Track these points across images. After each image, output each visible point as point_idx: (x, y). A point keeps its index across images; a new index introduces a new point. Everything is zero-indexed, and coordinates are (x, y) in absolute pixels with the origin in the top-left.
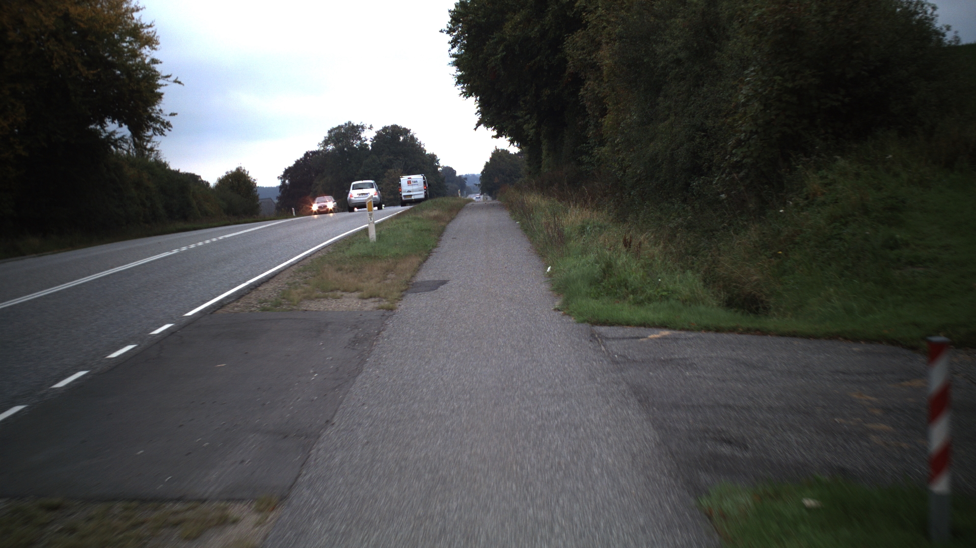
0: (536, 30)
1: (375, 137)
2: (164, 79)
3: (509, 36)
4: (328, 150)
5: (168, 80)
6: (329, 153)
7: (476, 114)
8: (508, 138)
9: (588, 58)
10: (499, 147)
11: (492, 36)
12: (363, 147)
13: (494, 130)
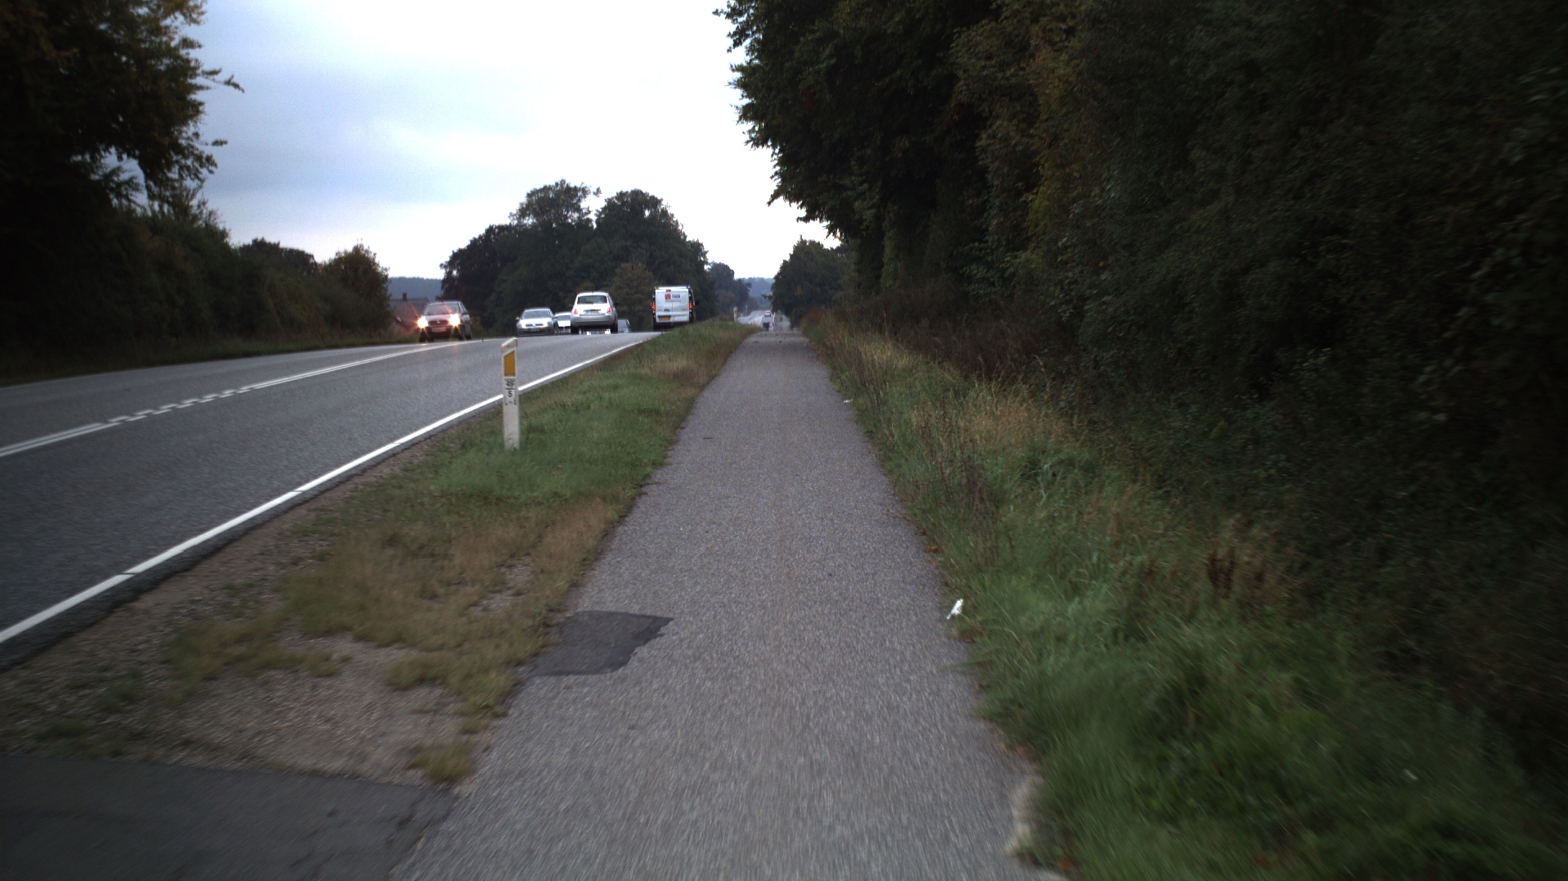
0: (897, 19)
1: (604, 209)
2: (207, 78)
3: (844, 28)
4: (525, 225)
5: (214, 80)
6: (526, 230)
7: (772, 177)
8: (826, 223)
9: (1000, 75)
10: (807, 238)
11: (811, 27)
12: (584, 224)
13: (801, 207)
